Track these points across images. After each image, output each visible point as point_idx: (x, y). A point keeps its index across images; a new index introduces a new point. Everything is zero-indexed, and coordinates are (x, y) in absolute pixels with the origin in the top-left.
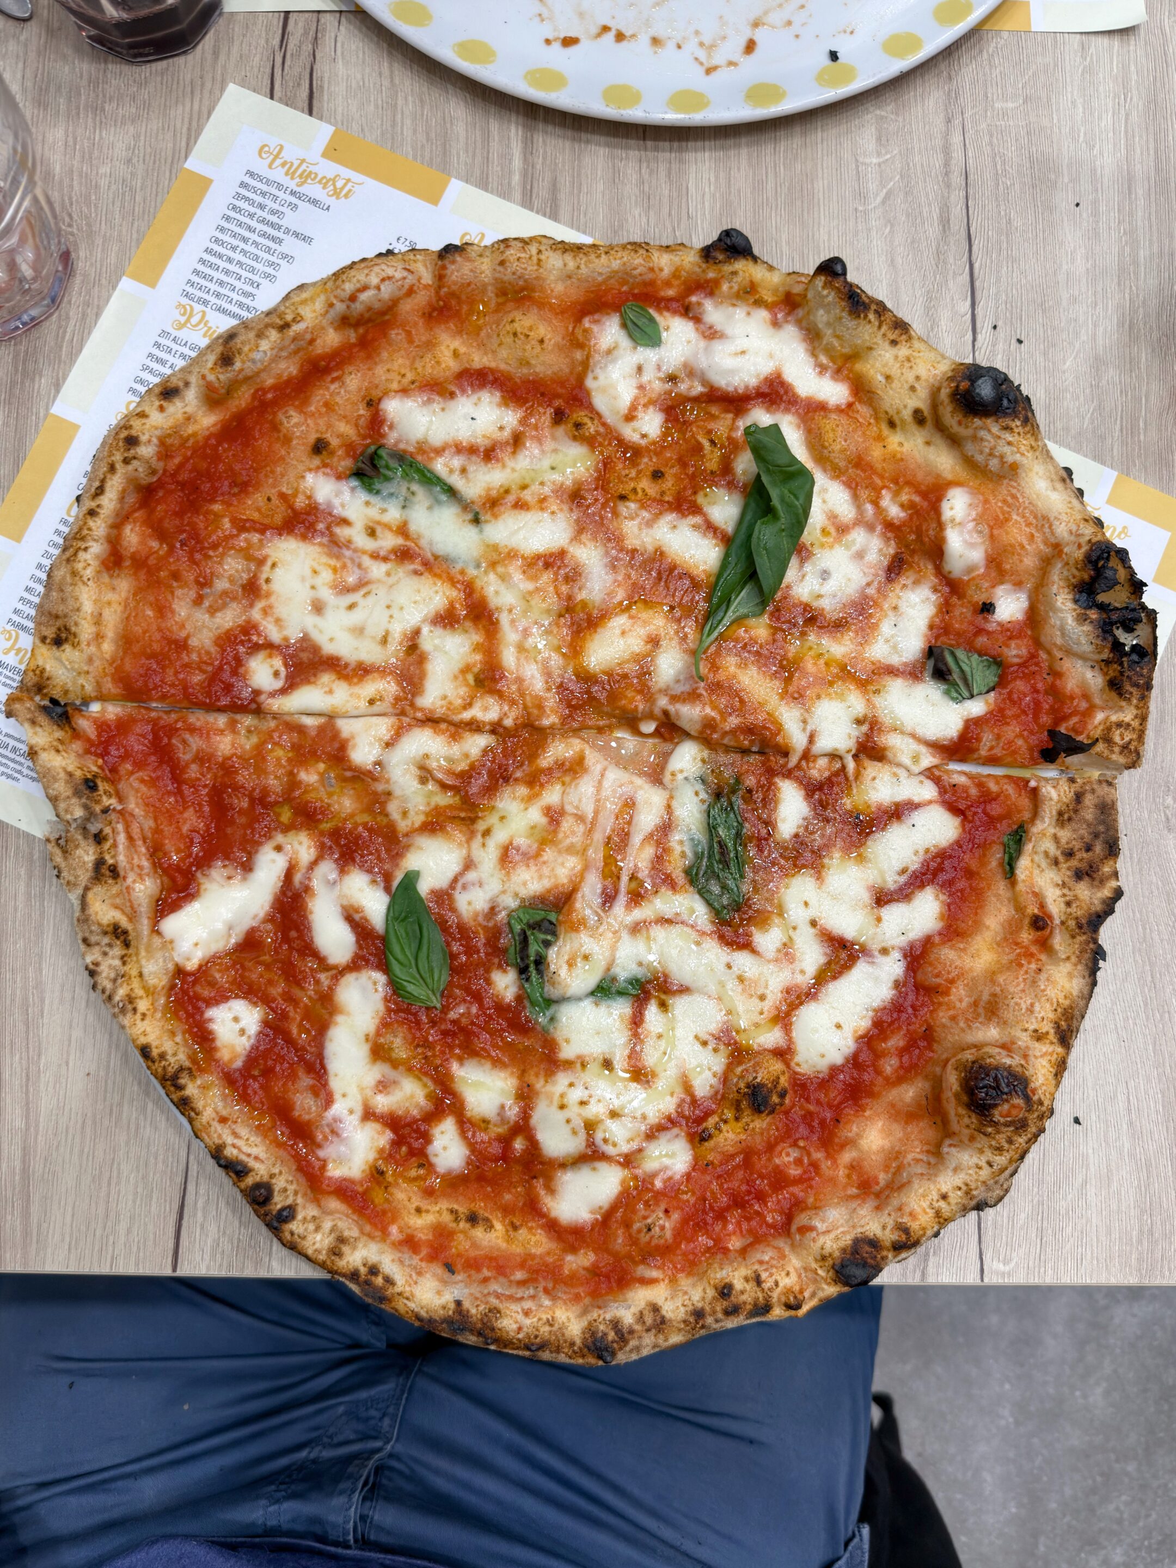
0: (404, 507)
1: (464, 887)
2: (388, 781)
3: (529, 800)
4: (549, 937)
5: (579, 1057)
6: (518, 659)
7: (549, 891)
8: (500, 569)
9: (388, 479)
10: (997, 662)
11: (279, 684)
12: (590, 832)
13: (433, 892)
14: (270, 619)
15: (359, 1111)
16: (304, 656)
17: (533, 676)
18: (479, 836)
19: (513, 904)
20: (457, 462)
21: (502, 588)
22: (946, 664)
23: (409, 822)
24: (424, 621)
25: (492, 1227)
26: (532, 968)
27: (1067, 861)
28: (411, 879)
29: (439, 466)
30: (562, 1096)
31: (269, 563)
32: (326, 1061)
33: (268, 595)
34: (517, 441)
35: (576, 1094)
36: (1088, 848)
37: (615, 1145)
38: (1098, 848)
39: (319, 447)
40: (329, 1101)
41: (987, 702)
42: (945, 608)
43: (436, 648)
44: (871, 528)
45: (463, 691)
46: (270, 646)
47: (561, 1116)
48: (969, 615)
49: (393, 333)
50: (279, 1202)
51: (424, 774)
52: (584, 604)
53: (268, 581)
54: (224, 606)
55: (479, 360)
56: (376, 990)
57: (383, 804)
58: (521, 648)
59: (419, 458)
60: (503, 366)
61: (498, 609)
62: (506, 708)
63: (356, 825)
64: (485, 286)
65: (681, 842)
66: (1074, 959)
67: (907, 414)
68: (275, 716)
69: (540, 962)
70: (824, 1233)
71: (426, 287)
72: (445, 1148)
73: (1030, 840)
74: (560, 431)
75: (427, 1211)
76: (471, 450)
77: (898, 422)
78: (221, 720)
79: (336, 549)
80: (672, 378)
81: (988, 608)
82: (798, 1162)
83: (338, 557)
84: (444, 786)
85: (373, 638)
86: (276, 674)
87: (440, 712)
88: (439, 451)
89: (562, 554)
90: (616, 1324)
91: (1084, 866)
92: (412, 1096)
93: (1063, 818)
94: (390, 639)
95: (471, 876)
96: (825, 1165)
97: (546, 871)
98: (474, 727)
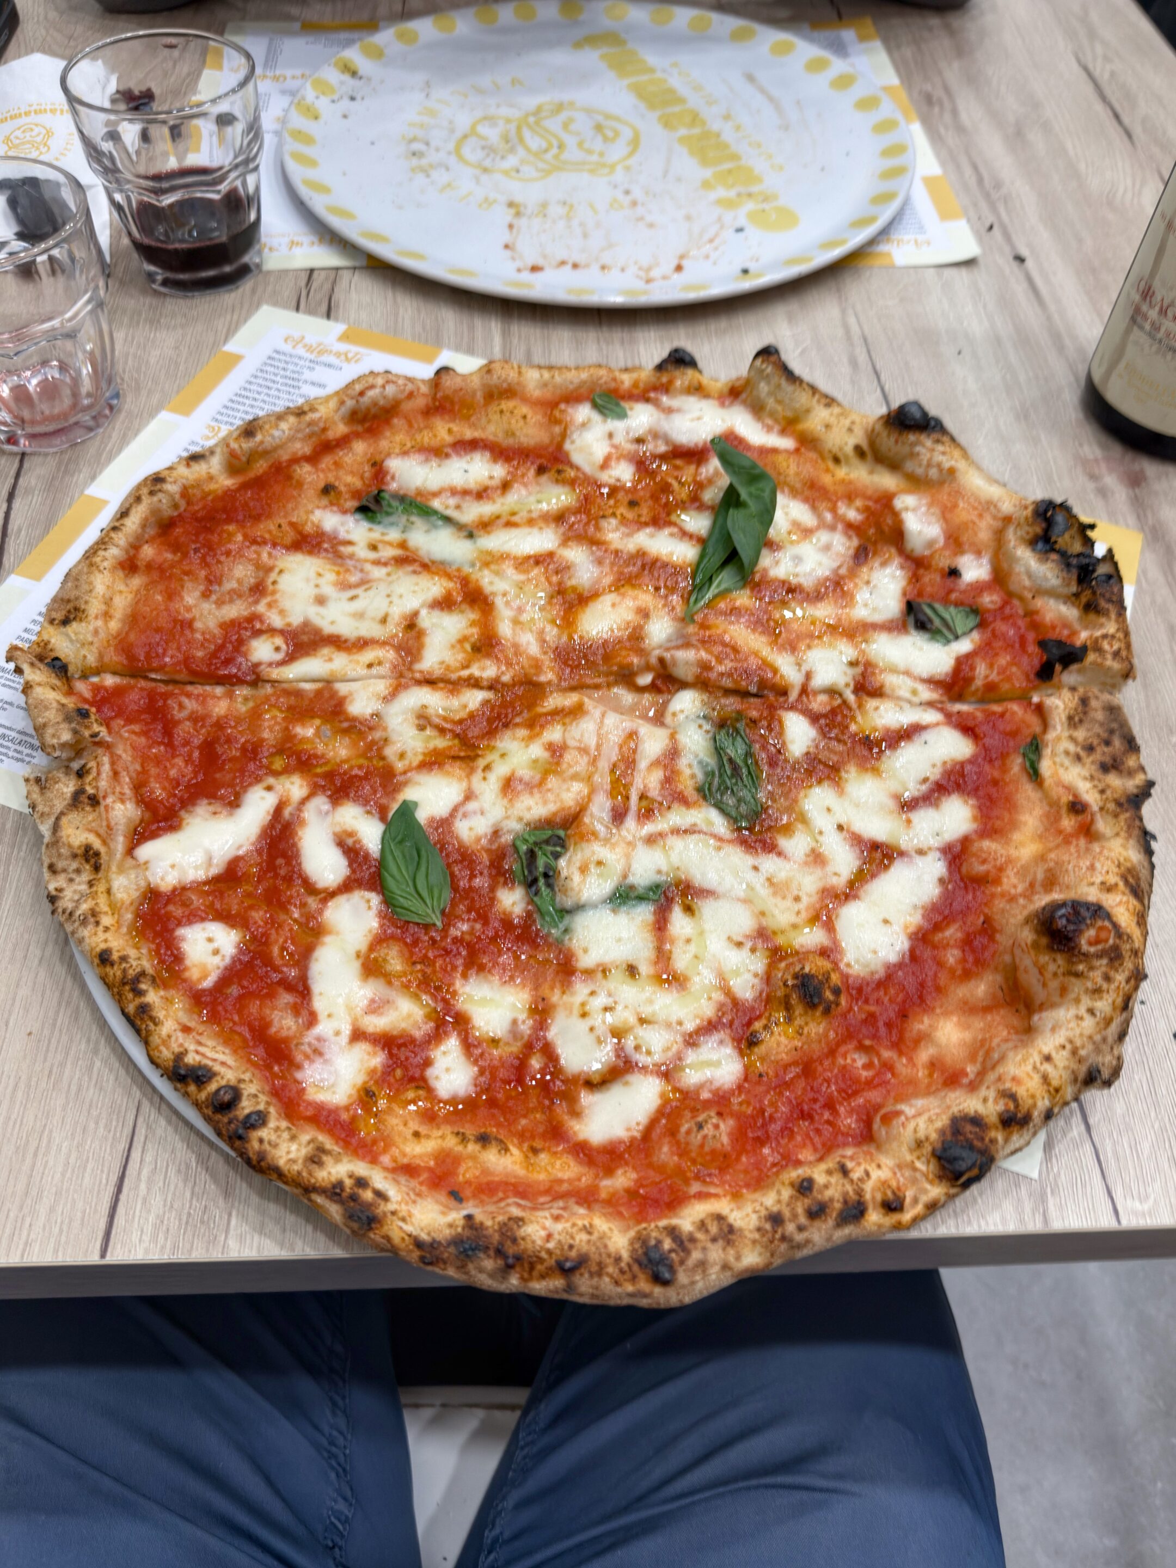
0: (403, 532)
1: (465, 815)
2: (385, 729)
3: (531, 739)
4: (558, 849)
5: (598, 965)
6: (514, 630)
7: (555, 814)
8: (493, 567)
9: (388, 514)
10: (975, 610)
11: (279, 657)
12: (594, 761)
13: (432, 820)
14: (274, 611)
15: (347, 1030)
16: (305, 638)
17: (528, 643)
18: (480, 771)
19: (516, 826)
20: (452, 502)
21: (496, 580)
22: (925, 614)
23: (407, 762)
24: (422, 606)
25: (507, 1150)
26: (542, 882)
27: (1089, 755)
28: (407, 810)
29: (436, 504)
30: (583, 1004)
31: (277, 570)
32: (310, 982)
33: (274, 593)
34: (505, 486)
35: (601, 1000)
36: (1107, 743)
37: (649, 1053)
38: (1117, 743)
39: (327, 490)
40: (312, 1019)
41: (972, 641)
42: (915, 578)
43: (434, 625)
44: (832, 528)
45: (460, 656)
46: (272, 631)
47: (583, 1025)
48: (938, 579)
49: (395, 421)
50: (246, 1107)
51: (422, 722)
52: (574, 589)
53: (274, 583)
54: (231, 601)
55: (469, 434)
56: (369, 908)
57: (380, 750)
58: (516, 622)
59: (419, 499)
60: (491, 438)
61: (494, 594)
62: (504, 668)
63: (351, 768)
64: (474, 393)
65: (690, 766)
66: (1123, 834)
67: (849, 449)
68: (273, 682)
69: (550, 876)
70: (914, 1117)
71: (423, 395)
72: (448, 1070)
73: (1047, 745)
74: (544, 478)
75: (428, 1137)
76: (465, 493)
77: (842, 458)
78: (219, 690)
79: (339, 561)
80: (640, 441)
81: (954, 573)
82: (867, 1066)
83: (341, 565)
84: (442, 731)
85: (373, 619)
86: (277, 649)
87: (438, 672)
88: (436, 494)
89: (551, 555)
90: (673, 1232)
91: (1107, 759)
92: (409, 1016)
93: (1073, 722)
94: (389, 619)
95: (472, 806)
96: (902, 1065)
97: (550, 796)
98: (475, 683)
